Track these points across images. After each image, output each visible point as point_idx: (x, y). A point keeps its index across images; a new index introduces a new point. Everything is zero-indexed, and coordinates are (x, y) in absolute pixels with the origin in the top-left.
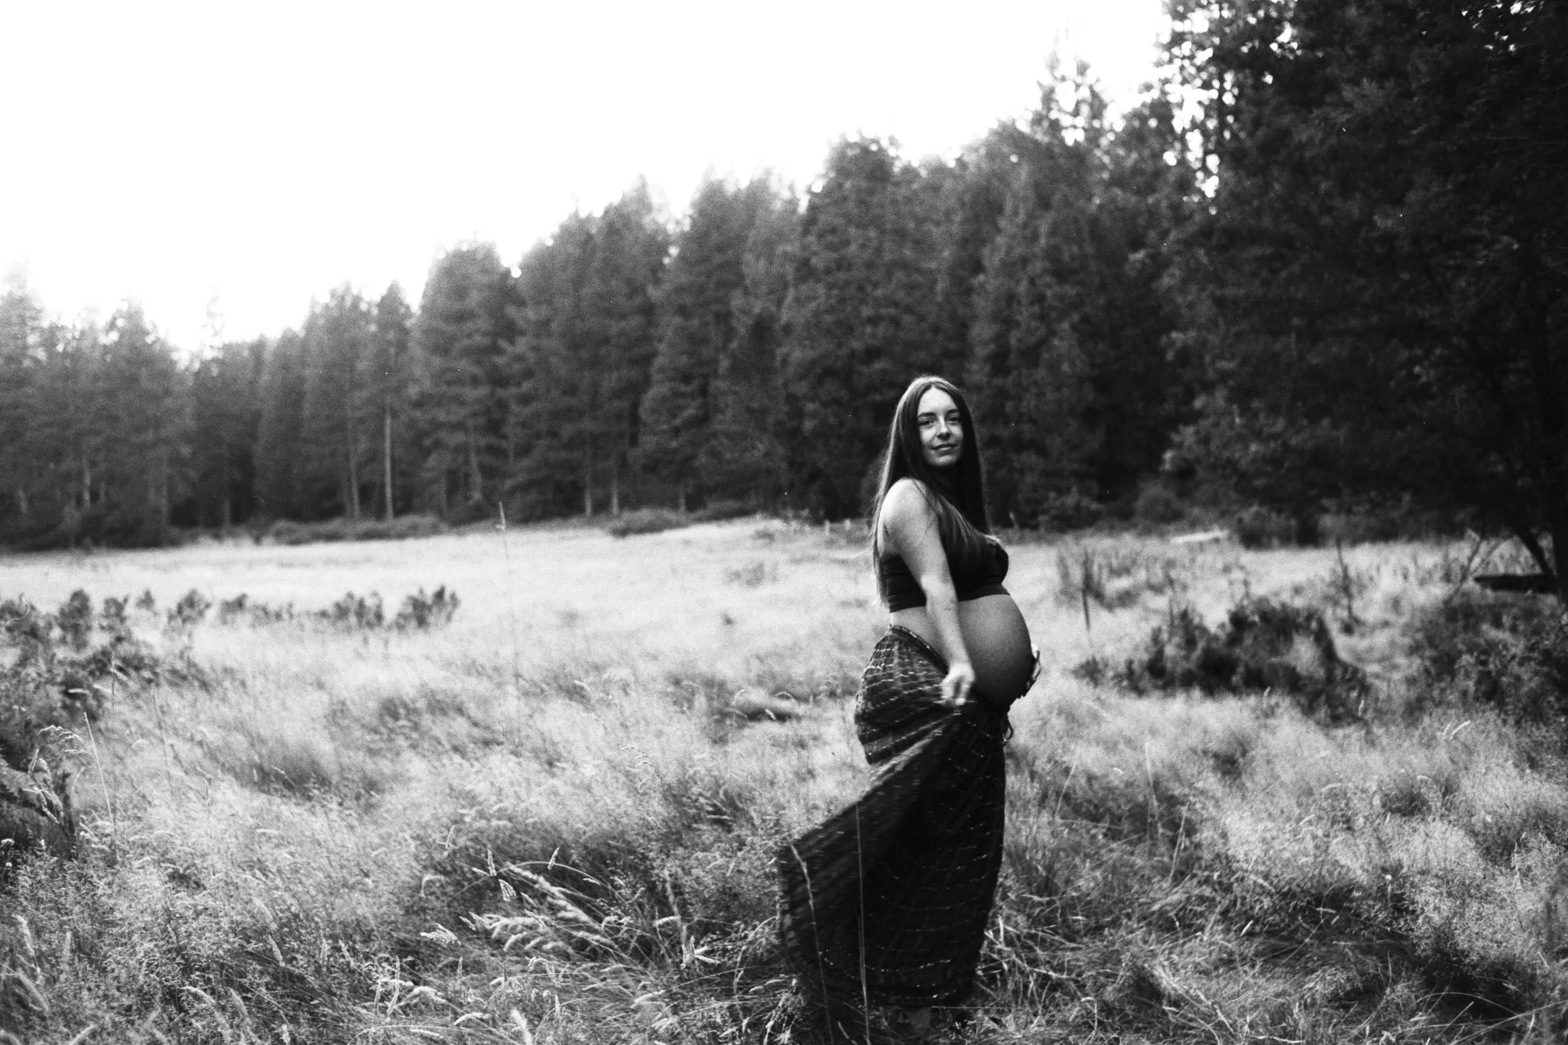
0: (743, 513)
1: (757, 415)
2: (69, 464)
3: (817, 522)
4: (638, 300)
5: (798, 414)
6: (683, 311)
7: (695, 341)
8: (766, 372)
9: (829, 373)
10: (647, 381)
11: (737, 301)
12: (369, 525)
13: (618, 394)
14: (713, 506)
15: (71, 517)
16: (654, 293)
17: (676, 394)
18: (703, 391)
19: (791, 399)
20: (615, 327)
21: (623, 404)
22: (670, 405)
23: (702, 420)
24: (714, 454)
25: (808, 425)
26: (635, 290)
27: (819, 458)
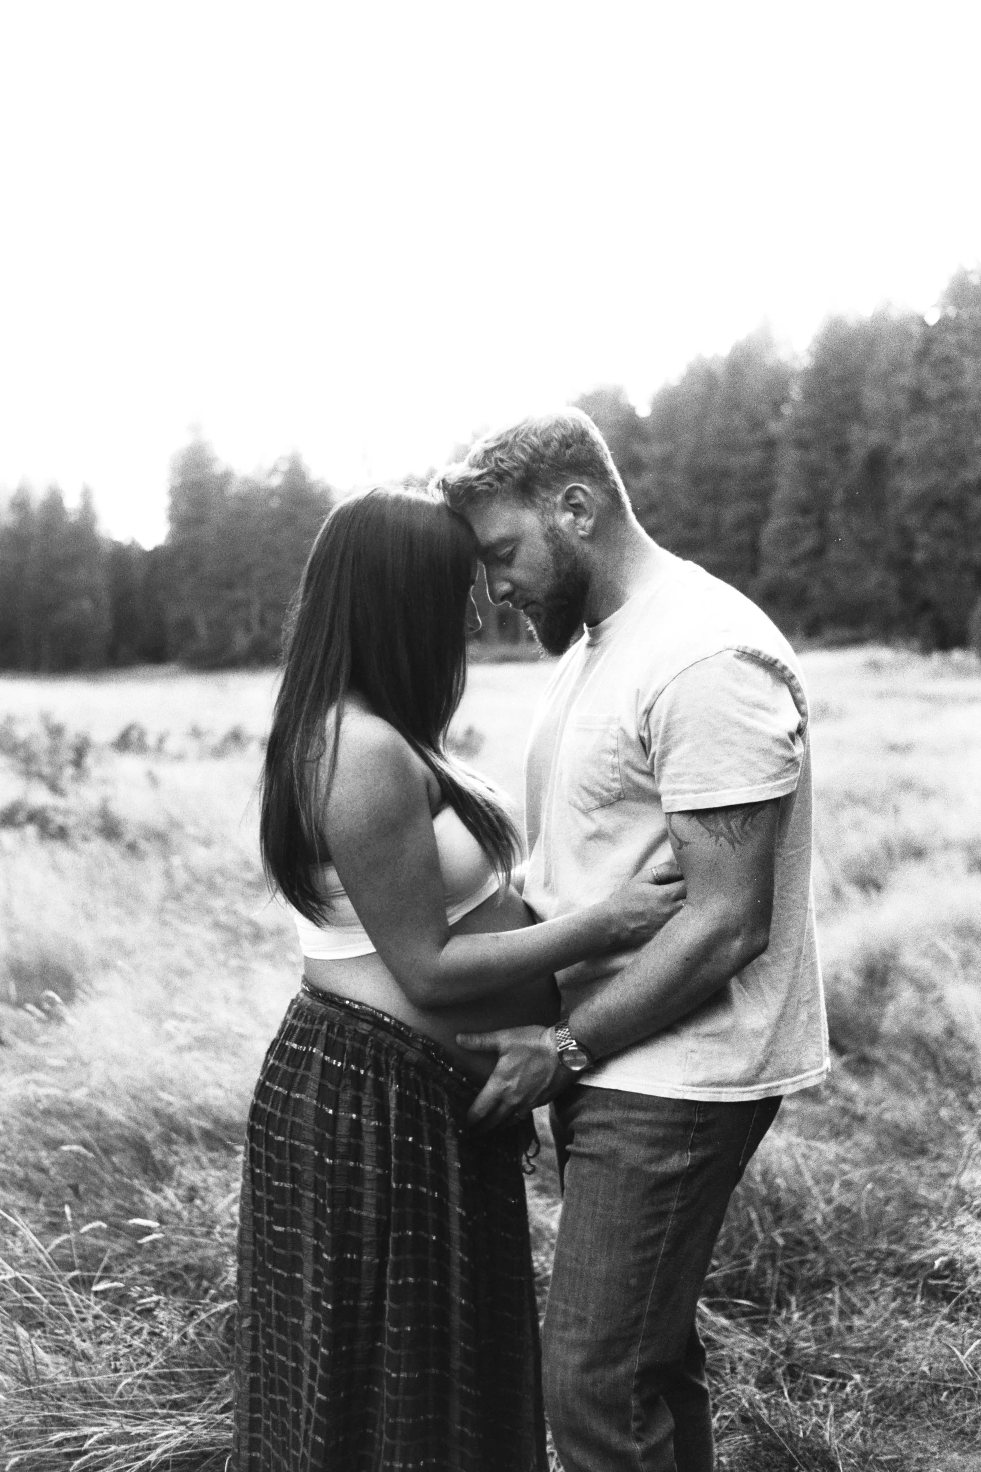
0: (857, 641)
1: (869, 547)
2: (239, 594)
3: (926, 650)
4: (759, 436)
5: (910, 545)
6: (803, 445)
7: (814, 474)
8: (880, 505)
9: (941, 504)
10: (767, 514)
11: (855, 433)
12: (504, 649)
13: (739, 526)
14: (829, 634)
15: (241, 641)
16: (775, 428)
17: (795, 526)
18: (821, 524)
19: (904, 531)
20: (736, 461)
21: (744, 536)
22: (790, 536)
23: (819, 552)
24: (828, 584)
25: (920, 556)
26: (756, 424)
27: (931, 589)
